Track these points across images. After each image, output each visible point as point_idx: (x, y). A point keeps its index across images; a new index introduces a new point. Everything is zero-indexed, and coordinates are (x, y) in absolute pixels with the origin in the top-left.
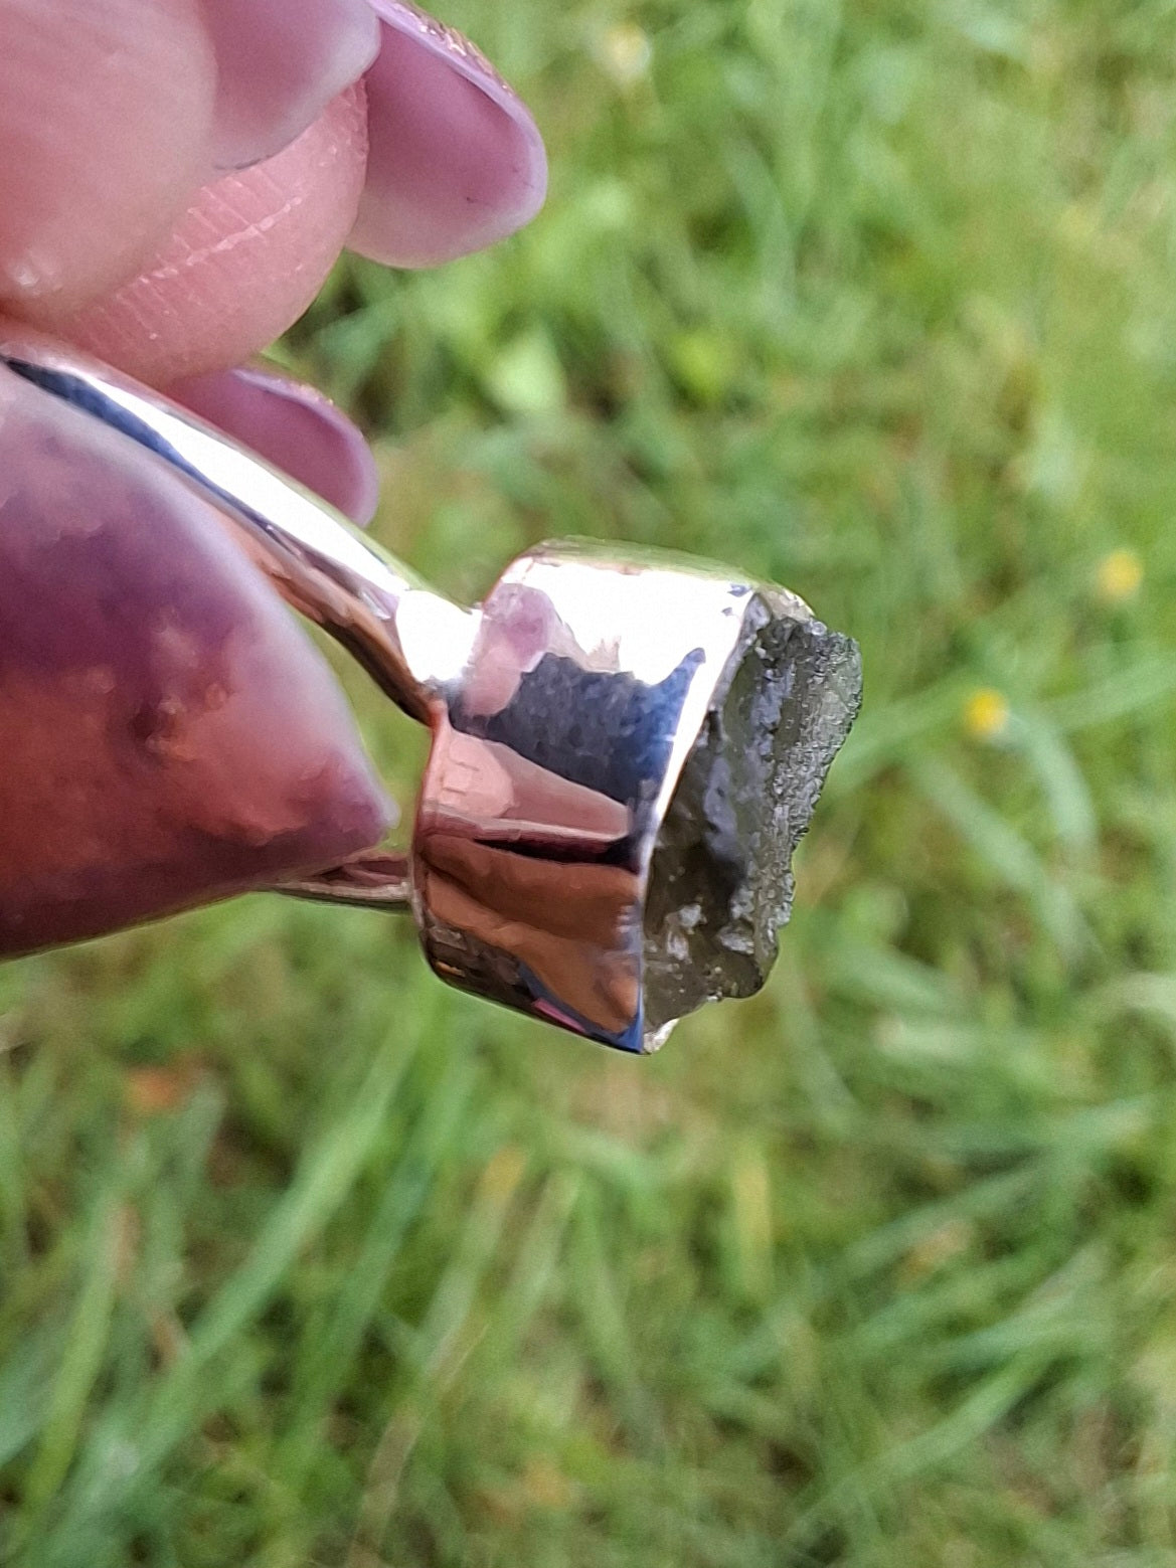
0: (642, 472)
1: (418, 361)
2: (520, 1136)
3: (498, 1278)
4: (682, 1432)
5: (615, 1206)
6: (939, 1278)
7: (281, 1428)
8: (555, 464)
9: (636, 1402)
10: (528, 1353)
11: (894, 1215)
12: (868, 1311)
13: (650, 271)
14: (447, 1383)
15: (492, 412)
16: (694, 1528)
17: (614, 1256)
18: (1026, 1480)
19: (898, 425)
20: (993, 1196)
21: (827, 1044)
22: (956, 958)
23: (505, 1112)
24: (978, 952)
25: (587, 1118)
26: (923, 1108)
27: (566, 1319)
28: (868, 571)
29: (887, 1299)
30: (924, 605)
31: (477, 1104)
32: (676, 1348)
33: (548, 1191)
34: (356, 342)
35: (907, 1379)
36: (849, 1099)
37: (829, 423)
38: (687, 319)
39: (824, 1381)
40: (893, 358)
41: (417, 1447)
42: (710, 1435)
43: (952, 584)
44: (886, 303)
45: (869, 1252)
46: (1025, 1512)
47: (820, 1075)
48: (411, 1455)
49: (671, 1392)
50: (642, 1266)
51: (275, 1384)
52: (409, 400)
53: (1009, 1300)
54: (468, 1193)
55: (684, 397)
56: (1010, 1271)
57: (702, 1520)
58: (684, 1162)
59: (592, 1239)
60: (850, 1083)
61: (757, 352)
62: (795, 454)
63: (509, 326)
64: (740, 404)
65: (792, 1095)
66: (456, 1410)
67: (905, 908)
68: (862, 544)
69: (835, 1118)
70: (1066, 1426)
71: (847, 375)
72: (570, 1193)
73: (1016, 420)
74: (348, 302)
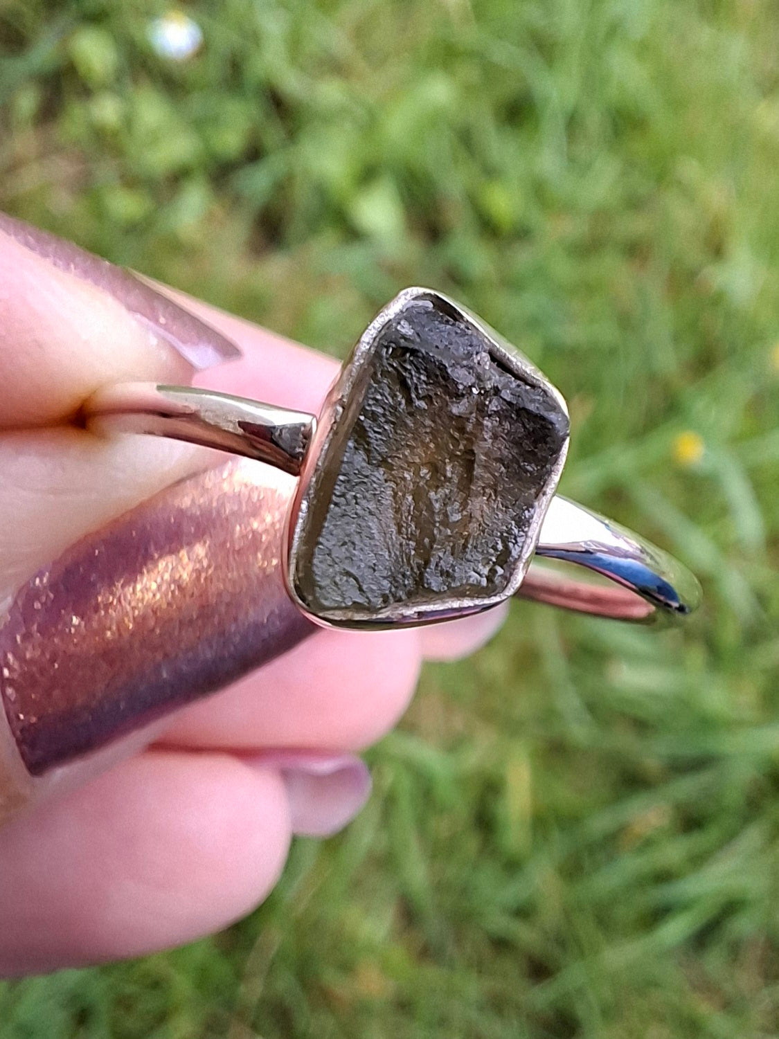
0: (457, 278)
1: (302, 197)
4: (468, 948)
5: (424, 789)
6: (648, 844)
8: (396, 271)
9: (434, 927)
11: (617, 798)
12: (597, 866)
13: (466, 139)
14: (301, 908)
15: (352, 233)
16: (474, 1015)
17: (421, 822)
18: (707, 988)
19: (635, 251)
20: (686, 788)
21: (575, 680)
26: (641, 726)
28: (612, 352)
29: (611, 858)
30: (652, 378)
32: (465, 890)
34: (257, 182)
35: (624, 913)
36: (589, 718)
37: (586, 249)
38: (491, 172)
39: (566, 914)
40: (634, 204)
41: (277, 953)
42: (486, 950)
43: (668, 360)
44: (629, 165)
45: (599, 824)
46: (704, 1009)
47: (569, 701)
48: (275, 958)
49: (461, 920)
50: (443, 826)
52: (296, 226)
53: (698, 860)
55: (488, 228)
56: (698, 841)
57: (481, 1009)
58: (474, 758)
60: (590, 707)
61: (539, 197)
62: (563, 269)
63: (367, 175)
64: (522, 234)
65: (549, 715)
68: (606, 333)
69: (580, 731)
70: (735, 950)
71: (601, 215)
72: (389, 776)
73: (717, 249)
74: (254, 154)
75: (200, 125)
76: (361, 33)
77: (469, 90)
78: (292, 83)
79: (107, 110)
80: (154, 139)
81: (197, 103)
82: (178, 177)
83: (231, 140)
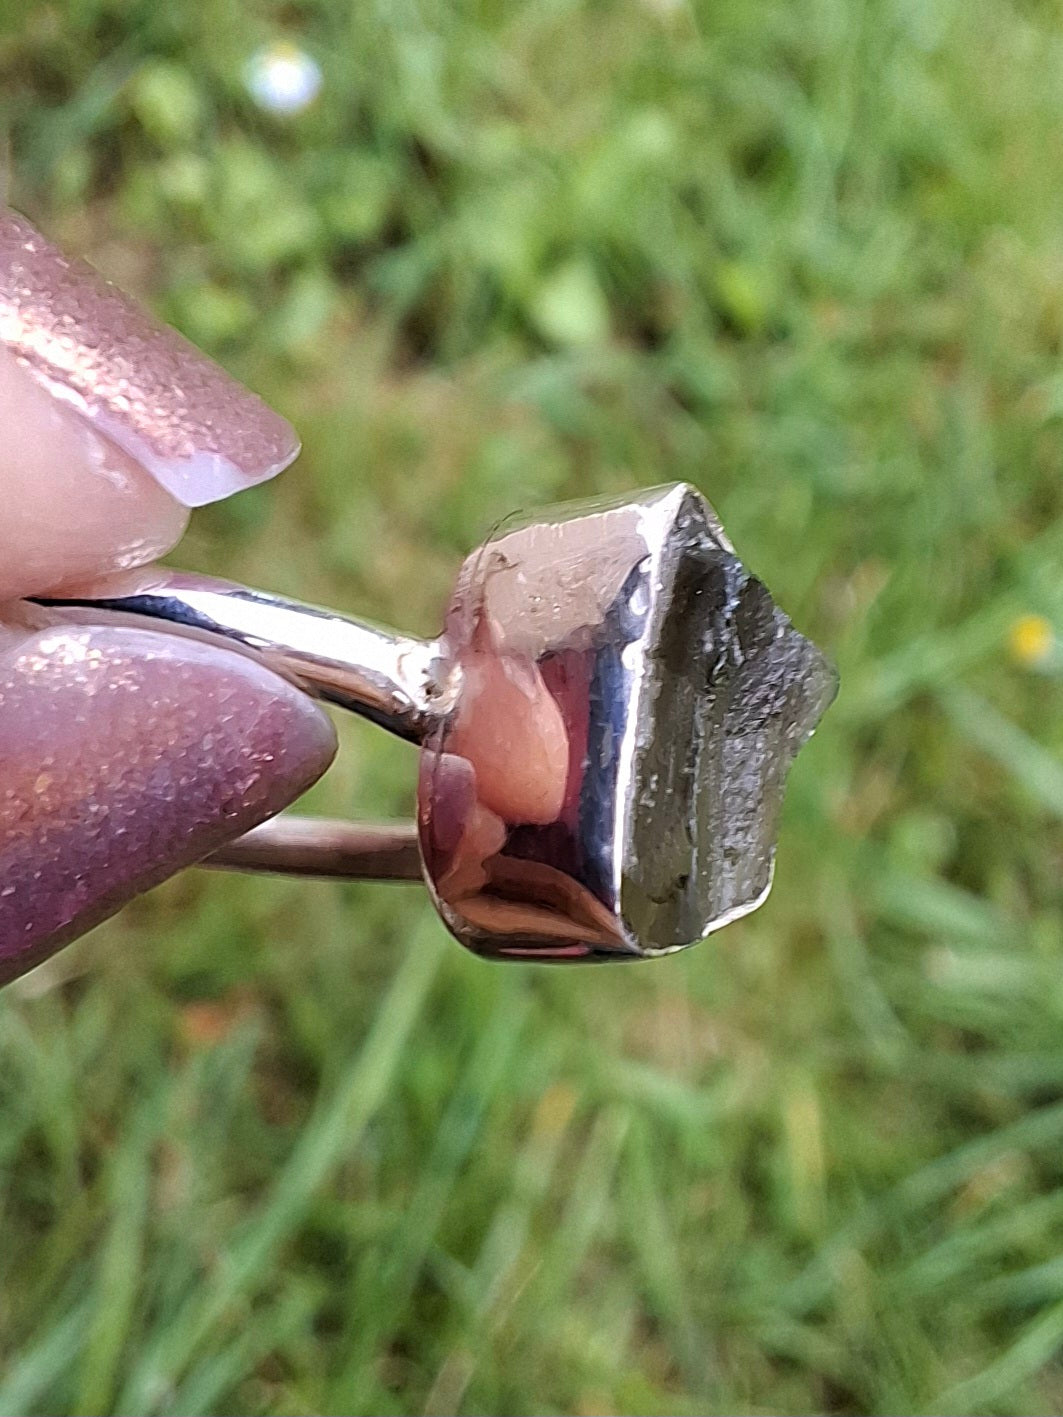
0: (686, 401)
1: (464, 292)
2: (570, 1071)
3: (550, 1215)
4: (736, 1367)
5: (666, 1139)
6: (992, 1213)
7: (335, 1370)
8: (599, 394)
9: (689, 1338)
10: (581, 1291)
11: (947, 1149)
12: (922, 1247)
13: (692, 201)
14: (500, 1323)
15: (537, 343)
17: (666, 1191)
19: (941, 353)
20: (1044, 1128)
21: (874, 973)
22: (1005, 886)
23: (555, 1047)
24: (1027, 877)
25: (637, 1051)
26: (975, 1042)
27: (619, 1254)
28: (911, 497)
29: (940, 1235)
30: (969, 532)
31: (528, 1038)
32: (729, 1283)
33: (599, 1127)
34: (403, 275)
35: (961, 1314)
36: (897, 1028)
37: (869, 352)
38: (728, 248)
39: (878, 1315)
40: (933, 285)
41: (469, 1388)
42: (765, 1373)
43: (994, 509)
44: (925, 230)
45: (922, 1185)
47: (871, 1002)
48: (465, 1396)
49: (724, 1327)
50: (695, 1201)
51: (328, 1324)
52: (455, 334)
54: (521, 1129)
55: (728, 326)
58: (735, 1095)
59: (644, 1174)
60: (901, 1013)
61: (800, 281)
62: (837, 382)
63: (552, 257)
64: (779, 334)
65: (841, 1026)
66: (510, 1350)
67: (953, 834)
68: (906, 471)
69: (887, 1049)
71: (887, 302)
72: (619, 1127)
74: (395, 234)
75: (318, 194)
76: (540, 56)
77: (695, 133)
78: (445, 133)
79: (185, 178)
80: (253, 213)
81: (311, 163)
82: (286, 270)
83: (361, 214)
